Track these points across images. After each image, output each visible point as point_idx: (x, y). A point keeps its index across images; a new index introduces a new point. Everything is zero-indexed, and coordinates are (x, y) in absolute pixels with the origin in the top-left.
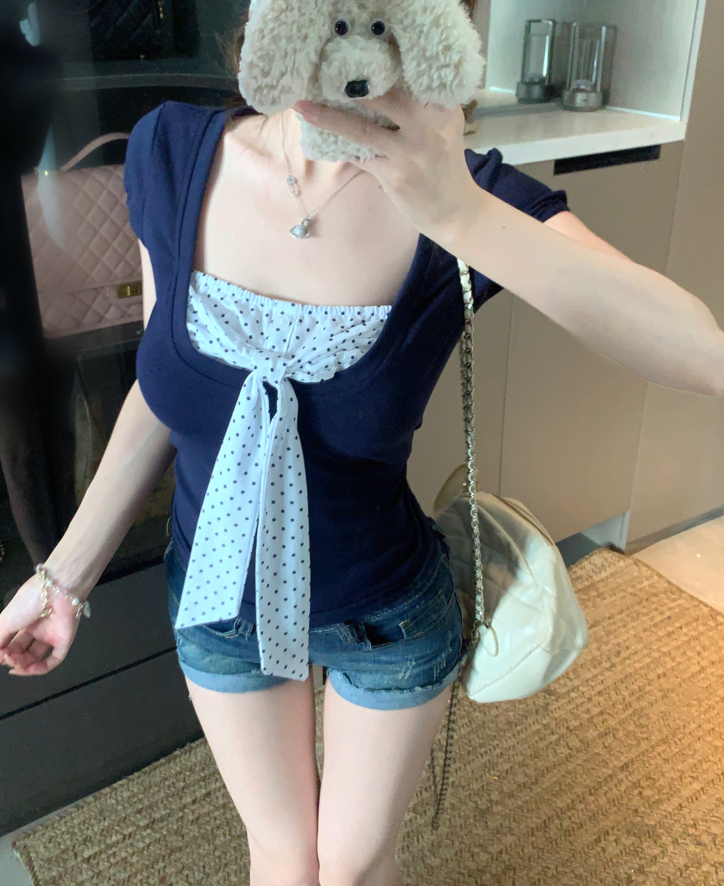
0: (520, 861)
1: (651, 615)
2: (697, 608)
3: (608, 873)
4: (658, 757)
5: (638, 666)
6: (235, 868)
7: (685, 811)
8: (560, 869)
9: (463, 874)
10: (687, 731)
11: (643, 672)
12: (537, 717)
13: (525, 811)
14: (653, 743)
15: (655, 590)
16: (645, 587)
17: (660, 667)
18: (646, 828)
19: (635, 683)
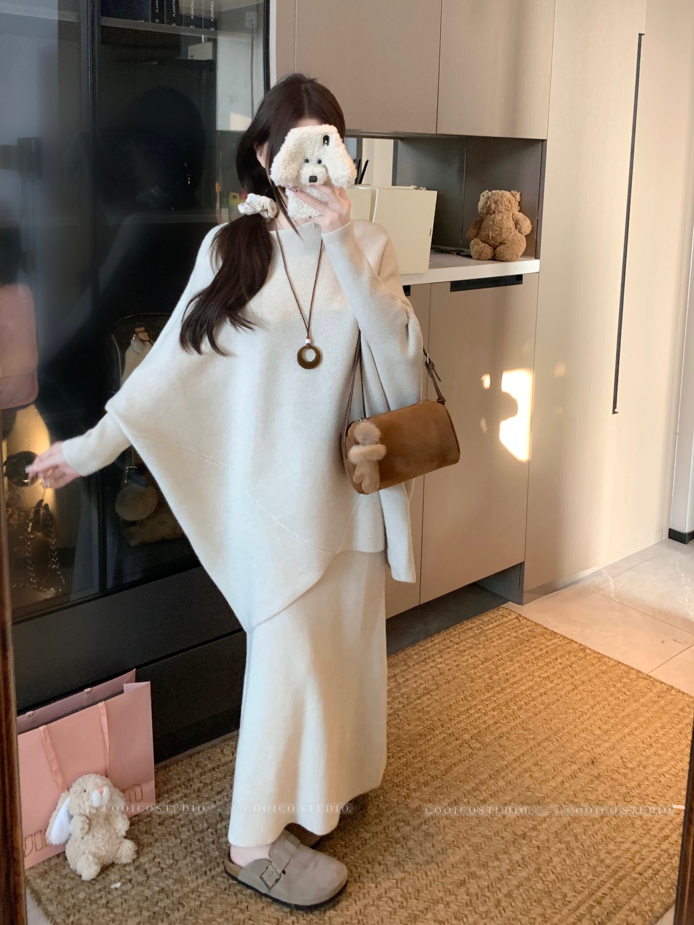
0: (437, 829)
1: (531, 651)
2: (567, 645)
3: (508, 832)
4: (544, 750)
5: (523, 688)
6: (200, 854)
7: (567, 785)
8: (469, 832)
9: (391, 842)
10: (565, 731)
11: (528, 692)
12: (444, 729)
13: (438, 794)
14: (539, 741)
15: (534, 634)
16: (526, 632)
17: (542, 689)
18: (537, 800)
19: (521, 700)
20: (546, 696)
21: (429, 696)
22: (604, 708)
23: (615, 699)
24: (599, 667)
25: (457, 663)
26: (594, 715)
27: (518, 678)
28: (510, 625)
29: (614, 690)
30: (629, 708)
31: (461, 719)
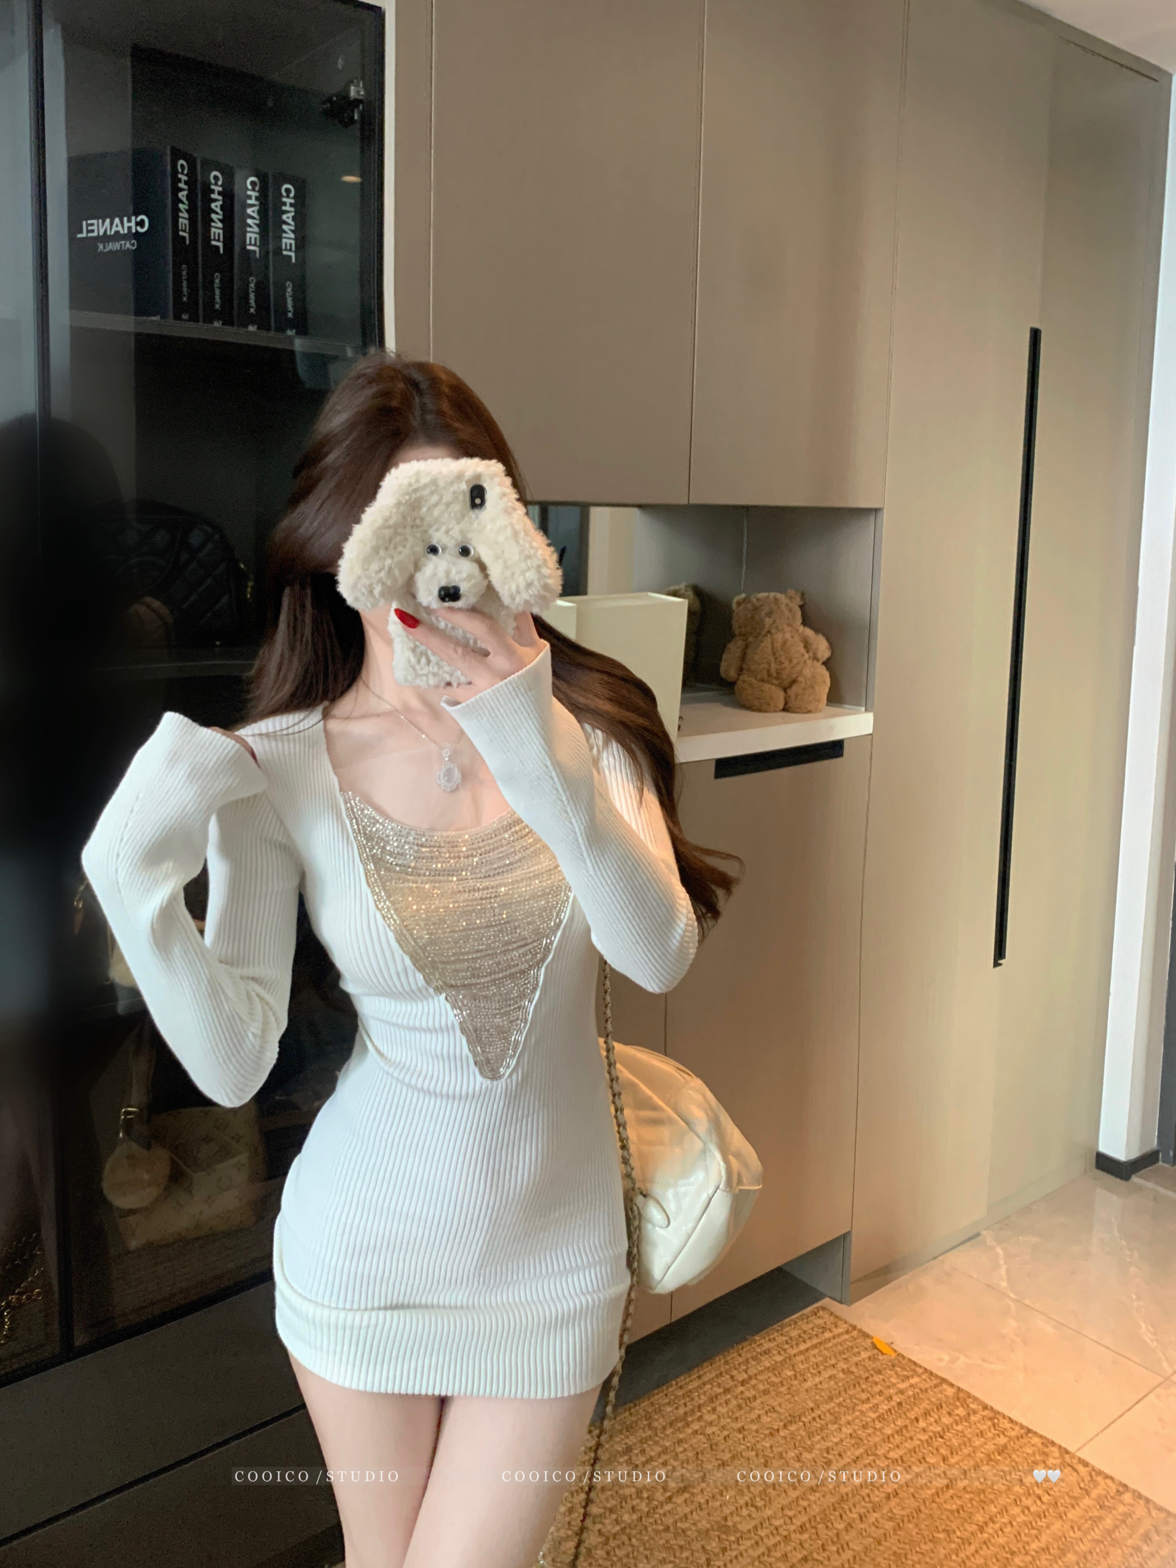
1: (874, 1401)
2: (936, 1390)
11: (865, 1492)
15: (879, 1364)
19: (853, 1508)
20: (896, 1500)
21: (686, 1495)
22: (1001, 1530)
23: (1023, 1512)
24: (993, 1439)
25: (739, 1425)
26: (985, 1547)
27: (848, 1460)
28: (836, 1345)
29: (1021, 1491)
30: (1048, 1532)
31: (742, 1548)
